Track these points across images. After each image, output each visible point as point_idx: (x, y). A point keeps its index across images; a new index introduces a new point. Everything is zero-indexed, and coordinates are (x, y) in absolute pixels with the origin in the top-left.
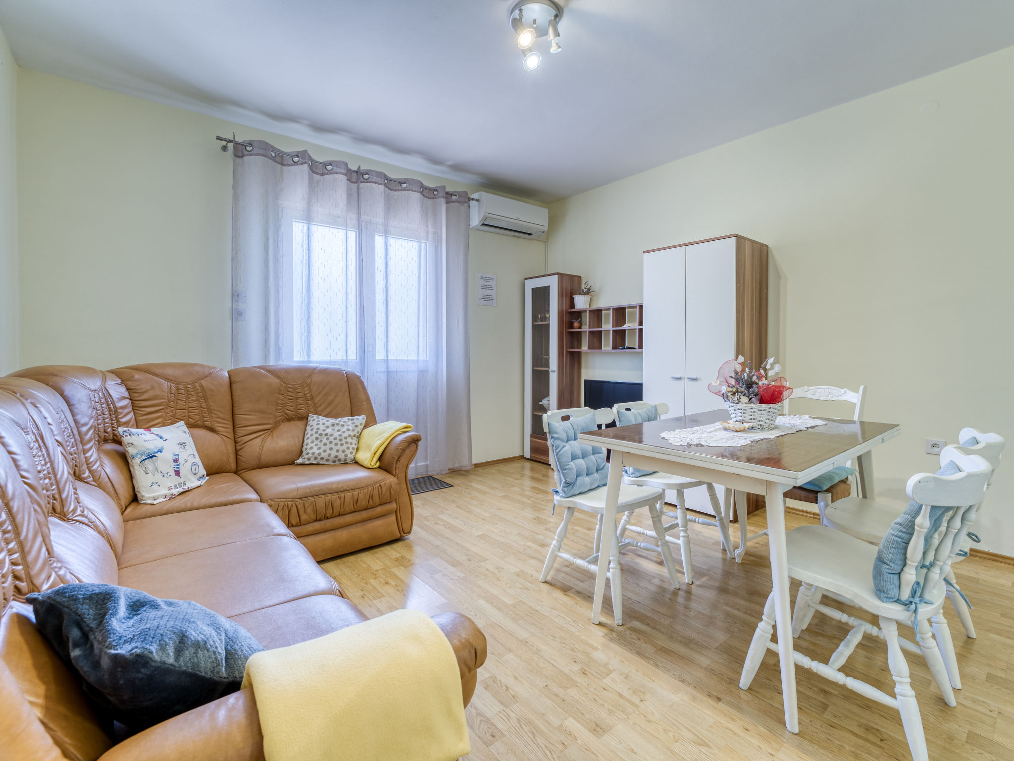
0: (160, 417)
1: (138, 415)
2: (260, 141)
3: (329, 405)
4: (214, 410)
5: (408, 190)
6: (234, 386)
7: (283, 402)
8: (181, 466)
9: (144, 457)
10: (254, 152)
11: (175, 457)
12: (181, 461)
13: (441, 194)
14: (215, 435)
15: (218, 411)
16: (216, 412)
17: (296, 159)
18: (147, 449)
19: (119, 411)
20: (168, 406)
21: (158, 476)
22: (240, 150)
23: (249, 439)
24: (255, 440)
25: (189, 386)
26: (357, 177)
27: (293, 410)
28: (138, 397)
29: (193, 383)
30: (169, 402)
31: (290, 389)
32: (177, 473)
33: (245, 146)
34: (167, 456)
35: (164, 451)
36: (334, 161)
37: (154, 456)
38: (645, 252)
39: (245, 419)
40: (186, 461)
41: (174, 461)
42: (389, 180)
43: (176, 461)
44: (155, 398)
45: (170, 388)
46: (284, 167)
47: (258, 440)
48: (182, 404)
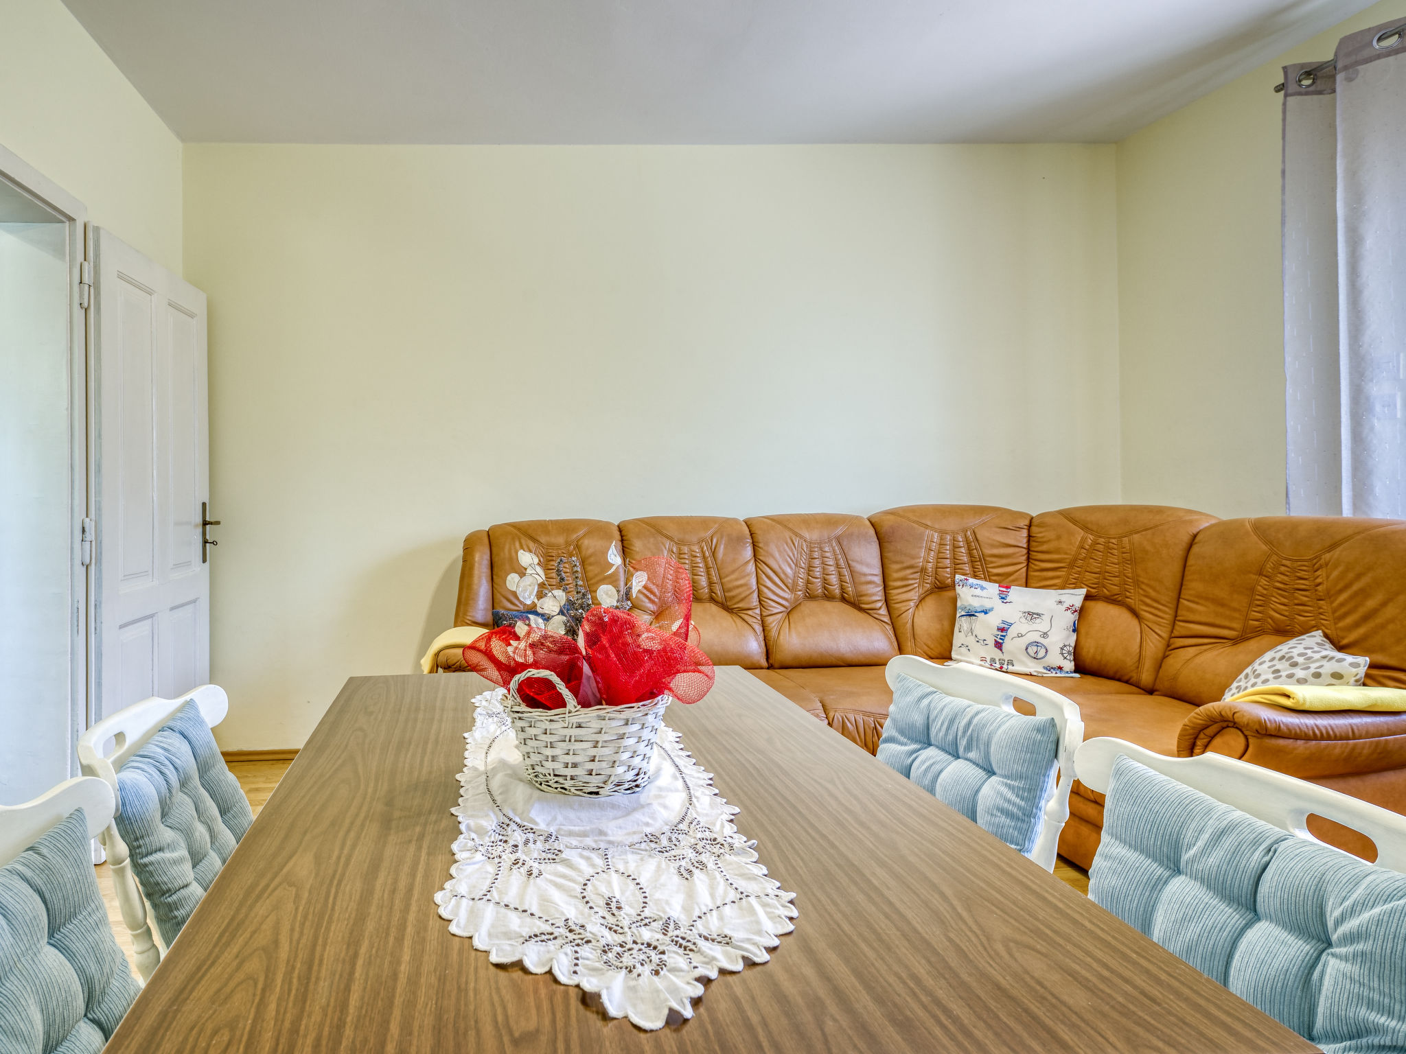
0: (1058, 577)
4: (1143, 583)
6: (1195, 549)
7: (1265, 592)
8: (1007, 640)
9: (963, 613)
11: (1003, 625)
12: (1012, 632)
14: (1135, 622)
15: (1148, 585)
16: (1144, 587)
18: (970, 605)
19: (987, 559)
20: (1072, 565)
21: (971, 640)
23: (1182, 644)
24: (1189, 649)
25: (1113, 541)
27: (1287, 613)
28: (1037, 546)
29: (1120, 538)
30: (1075, 560)
31: (1284, 568)
32: (999, 645)
34: (994, 620)
35: (990, 614)
37: (973, 615)
39: (1189, 610)
40: (1020, 636)
41: (998, 629)
43: (1001, 629)
44: (1057, 551)
45: (1083, 540)
47: (1192, 651)
48: (1094, 566)
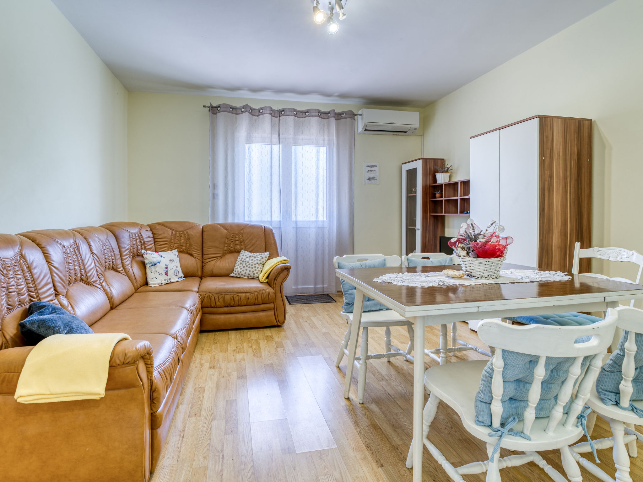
0: (166, 247)
1: (156, 245)
2: (223, 104)
3: (253, 245)
4: (193, 245)
5: (310, 116)
6: (205, 233)
7: (228, 242)
8: (168, 271)
9: (151, 265)
10: (221, 110)
11: (166, 266)
12: (169, 268)
13: (332, 115)
14: (192, 258)
15: (194, 245)
16: (193, 246)
17: (243, 110)
18: (153, 261)
19: (146, 243)
20: (170, 242)
21: (157, 275)
22: (214, 110)
23: (209, 261)
24: (212, 262)
25: (181, 233)
26: (278, 114)
27: (233, 247)
28: (157, 237)
29: (183, 231)
30: (171, 240)
31: (232, 236)
32: (166, 274)
33: (217, 108)
34: (162, 265)
35: (161, 263)
36: (263, 107)
37: (156, 265)
38: (471, 138)
39: (208, 251)
40: (172, 269)
41: (165, 268)
42: (298, 112)
43: (166, 268)
44: (165, 238)
45: (172, 233)
46: (237, 115)
47: (213, 262)
48: (177, 241)
